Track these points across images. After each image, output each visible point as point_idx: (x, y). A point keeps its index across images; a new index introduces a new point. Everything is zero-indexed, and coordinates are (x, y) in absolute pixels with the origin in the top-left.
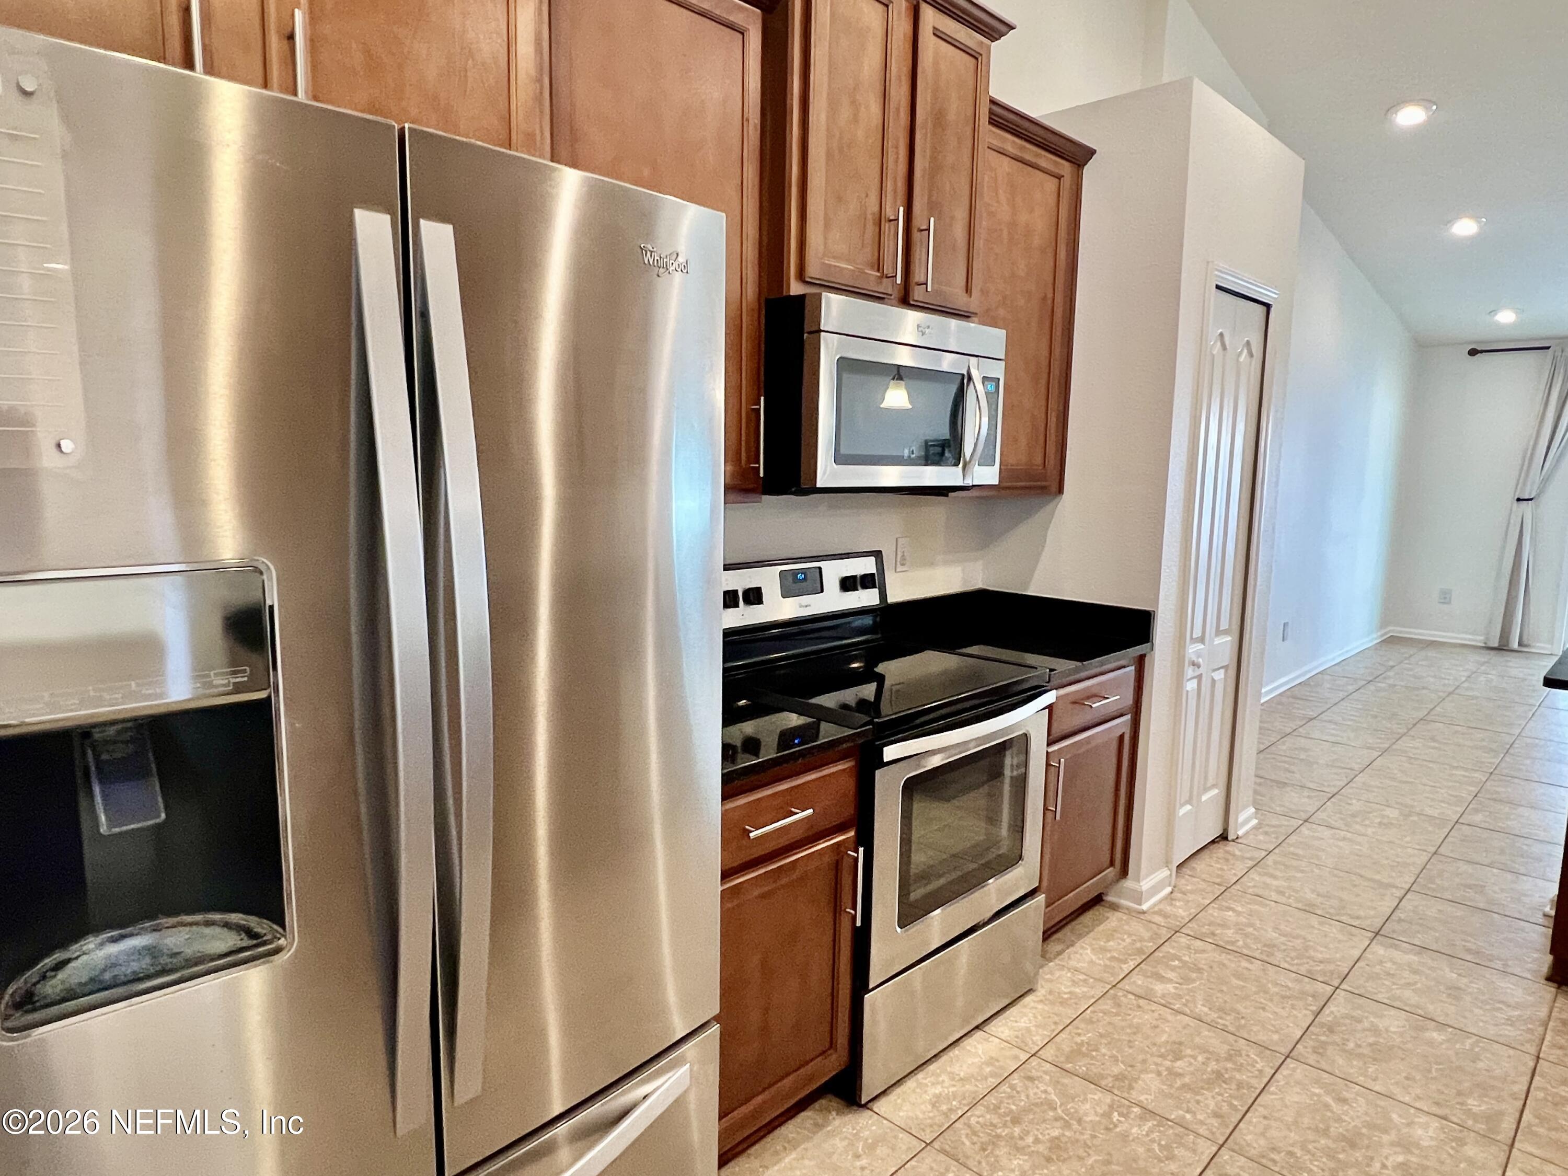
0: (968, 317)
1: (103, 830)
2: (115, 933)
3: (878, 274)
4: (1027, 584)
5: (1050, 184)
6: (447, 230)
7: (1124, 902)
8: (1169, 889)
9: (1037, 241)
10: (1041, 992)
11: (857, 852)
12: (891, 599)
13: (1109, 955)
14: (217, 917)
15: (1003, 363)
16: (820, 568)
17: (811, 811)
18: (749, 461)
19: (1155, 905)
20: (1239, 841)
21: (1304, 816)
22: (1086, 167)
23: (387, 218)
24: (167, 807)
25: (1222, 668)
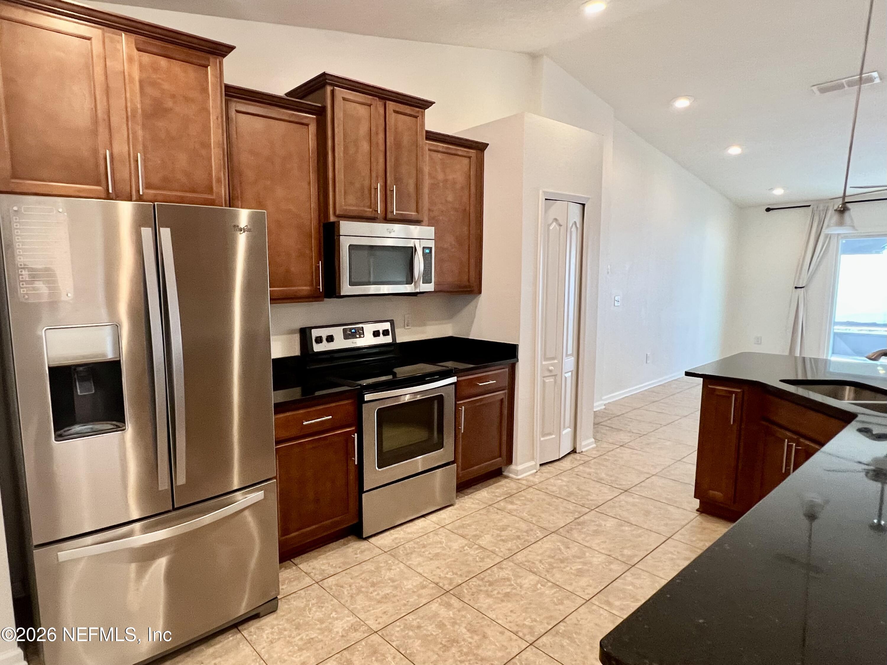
0: (420, 222)
1: (79, 394)
2: (83, 425)
3: (371, 210)
4: (469, 335)
5: (466, 161)
6: (168, 230)
7: (511, 475)
8: (535, 471)
9: (458, 186)
10: (456, 506)
11: (354, 435)
12: (398, 341)
13: (493, 494)
14: (109, 422)
15: (434, 241)
16: (363, 327)
17: (331, 417)
18: (316, 285)
19: (526, 477)
20: (583, 453)
21: (621, 444)
22: (485, 152)
23: (150, 229)
24: (95, 389)
25: (570, 371)
